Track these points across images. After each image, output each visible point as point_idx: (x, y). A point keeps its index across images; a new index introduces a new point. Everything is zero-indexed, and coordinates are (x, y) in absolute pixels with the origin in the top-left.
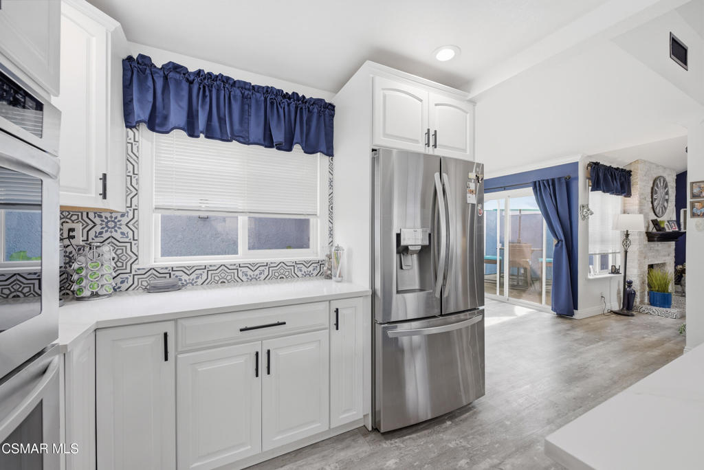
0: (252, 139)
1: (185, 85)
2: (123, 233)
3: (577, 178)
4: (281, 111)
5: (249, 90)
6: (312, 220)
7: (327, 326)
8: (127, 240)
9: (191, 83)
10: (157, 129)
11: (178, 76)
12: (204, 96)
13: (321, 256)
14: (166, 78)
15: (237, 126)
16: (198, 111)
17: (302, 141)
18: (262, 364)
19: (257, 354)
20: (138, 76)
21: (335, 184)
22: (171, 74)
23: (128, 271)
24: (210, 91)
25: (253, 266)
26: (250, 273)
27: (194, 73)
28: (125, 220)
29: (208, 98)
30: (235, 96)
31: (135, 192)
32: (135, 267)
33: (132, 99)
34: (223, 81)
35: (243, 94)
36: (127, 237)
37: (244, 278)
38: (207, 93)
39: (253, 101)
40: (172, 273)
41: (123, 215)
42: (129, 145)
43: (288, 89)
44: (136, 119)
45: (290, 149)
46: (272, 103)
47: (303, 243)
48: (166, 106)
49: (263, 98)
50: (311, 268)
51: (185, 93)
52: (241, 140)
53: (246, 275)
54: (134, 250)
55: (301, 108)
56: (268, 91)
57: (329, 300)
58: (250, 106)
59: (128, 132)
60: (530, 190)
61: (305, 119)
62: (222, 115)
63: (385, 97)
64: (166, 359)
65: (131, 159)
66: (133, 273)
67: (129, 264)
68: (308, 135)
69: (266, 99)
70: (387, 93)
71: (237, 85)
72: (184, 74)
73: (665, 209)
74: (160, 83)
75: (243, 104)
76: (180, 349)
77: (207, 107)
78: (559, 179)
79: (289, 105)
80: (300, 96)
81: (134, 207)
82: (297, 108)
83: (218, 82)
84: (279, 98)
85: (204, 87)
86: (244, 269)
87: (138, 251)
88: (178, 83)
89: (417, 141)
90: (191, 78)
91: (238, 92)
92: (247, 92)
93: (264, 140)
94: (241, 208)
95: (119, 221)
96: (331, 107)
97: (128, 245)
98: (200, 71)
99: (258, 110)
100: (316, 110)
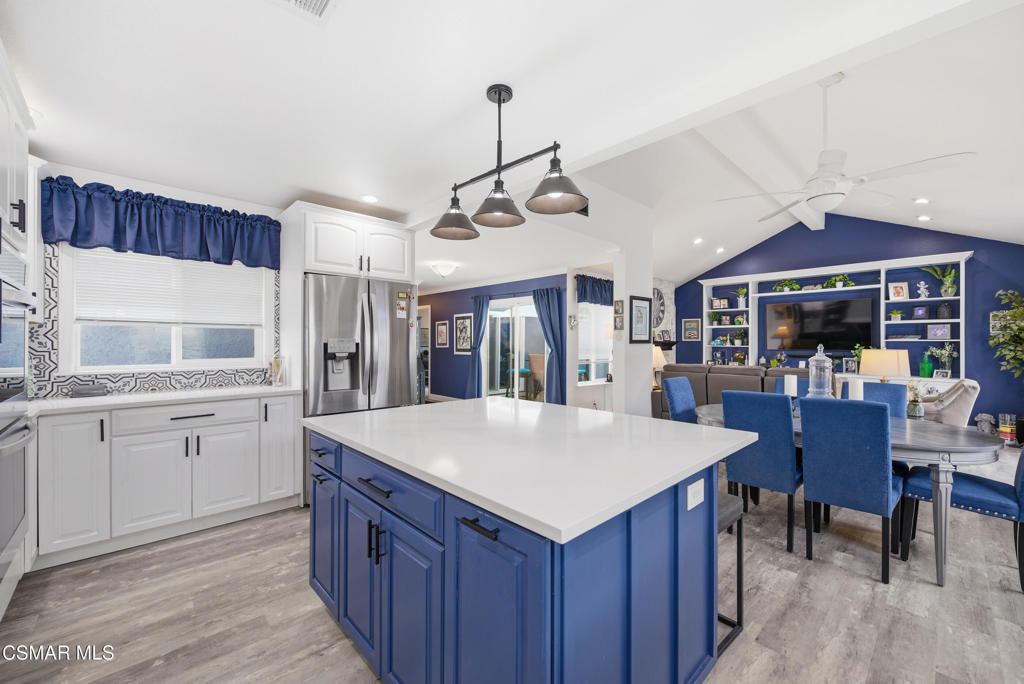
0: (186, 254)
1: (111, 205)
2: (40, 343)
3: (565, 290)
4: (219, 229)
5: (183, 208)
6: (257, 331)
7: (257, 418)
8: (45, 349)
9: (116, 201)
10: (78, 244)
11: (103, 195)
12: (132, 214)
13: (265, 365)
14: (89, 197)
15: (168, 242)
16: (125, 228)
17: (242, 256)
18: (192, 447)
19: (187, 438)
20: (59, 196)
21: (282, 296)
22: (96, 194)
23: (47, 378)
24: (139, 209)
25: (188, 375)
26: (184, 380)
27: (122, 193)
28: (42, 331)
29: (137, 217)
30: (167, 214)
31: (54, 304)
32: (54, 374)
33: (52, 216)
34: (154, 200)
35: (176, 213)
36: (45, 347)
37: (178, 386)
38: (136, 211)
39: (187, 219)
40: (96, 381)
41: (40, 326)
42: (48, 260)
43: (227, 207)
44: (57, 237)
45: (230, 264)
46: (210, 219)
47: (248, 352)
48: (90, 223)
49: (198, 216)
50: (255, 376)
51: (111, 213)
52: (174, 255)
53: (180, 383)
54: (53, 358)
55: (243, 225)
56: (203, 209)
57: (259, 398)
58: (183, 222)
59: (45, 248)
60: (530, 298)
61: (246, 235)
62: (152, 231)
63: (316, 229)
64: (102, 440)
65: (50, 273)
66: (52, 380)
67: (47, 373)
68: (250, 249)
69: (202, 217)
70: (318, 225)
71: (169, 203)
72: (110, 194)
73: (661, 319)
74: (82, 201)
75: (176, 221)
76: (114, 434)
77: (136, 224)
78: (552, 289)
79: (228, 221)
80: (241, 213)
81: (52, 318)
82: (237, 224)
83: (149, 201)
84: (217, 216)
85: (132, 206)
86: (177, 377)
87: (57, 359)
88: (102, 202)
89: (351, 266)
90: (118, 198)
91: (171, 210)
92: (180, 210)
93: (200, 255)
94: (173, 320)
95: (37, 331)
96: (277, 225)
97: (47, 354)
98: (128, 191)
99: (192, 226)
100: (259, 226)
